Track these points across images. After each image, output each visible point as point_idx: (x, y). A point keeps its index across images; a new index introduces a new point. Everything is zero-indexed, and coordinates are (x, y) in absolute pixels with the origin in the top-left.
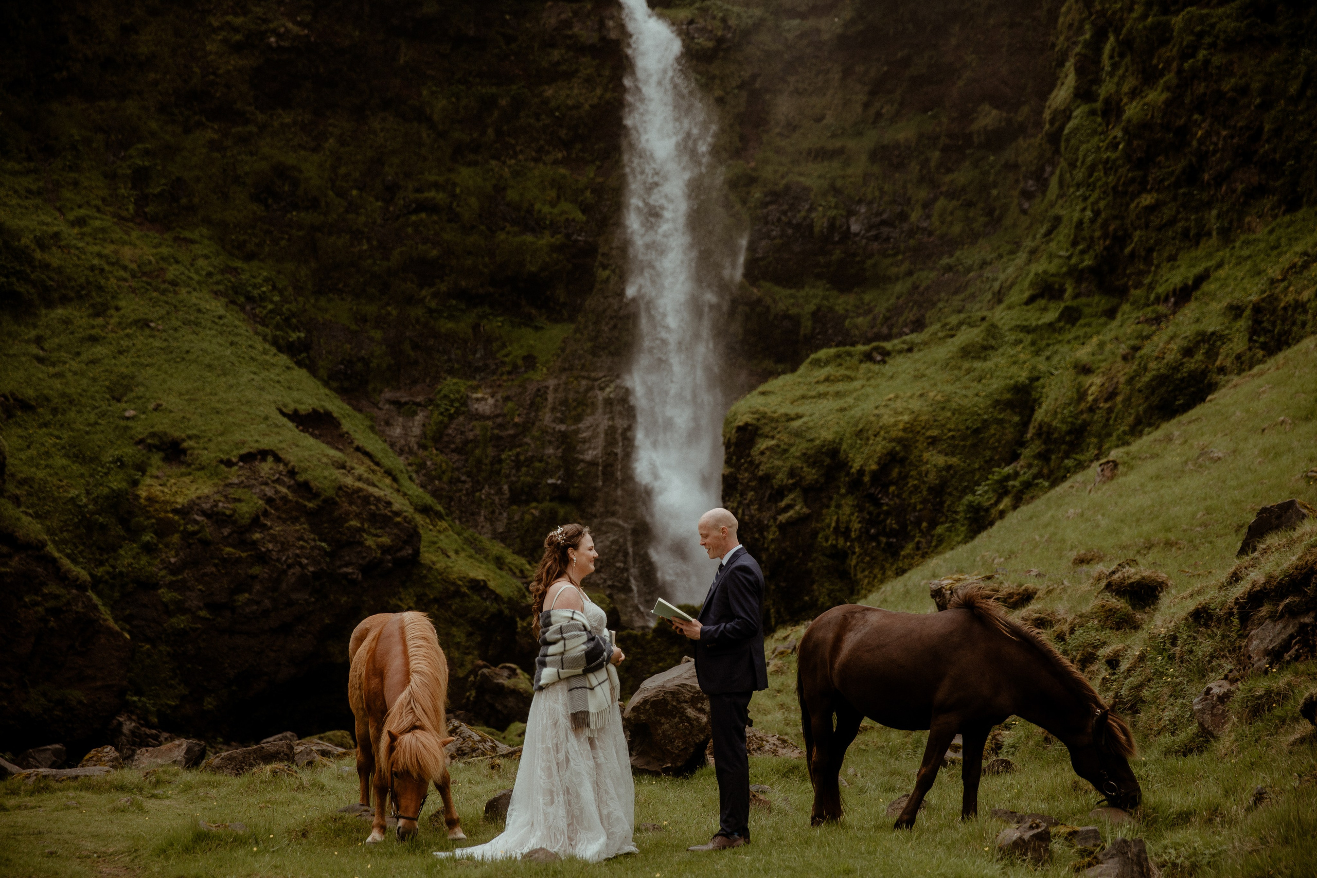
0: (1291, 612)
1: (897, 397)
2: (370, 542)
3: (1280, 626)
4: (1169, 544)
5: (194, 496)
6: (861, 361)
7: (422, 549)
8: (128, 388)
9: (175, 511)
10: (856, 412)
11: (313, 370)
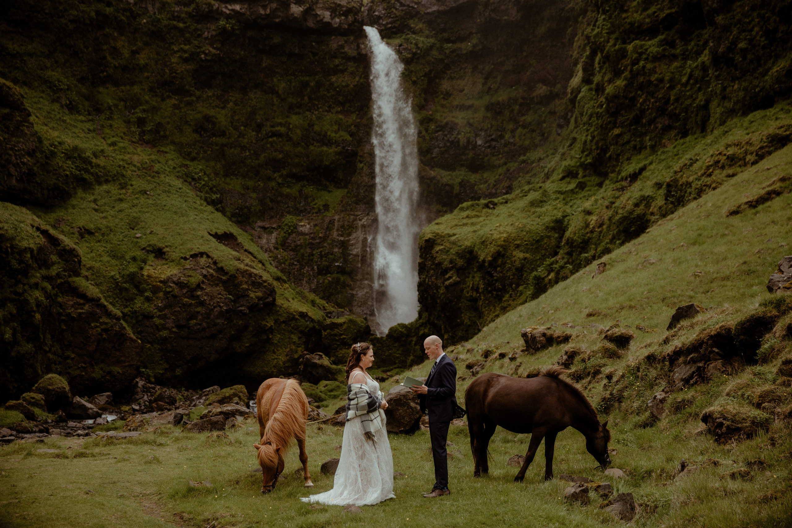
0: (694, 361)
1: (500, 225)
2: (252, 295)
3: (688, 367)
4: (631, 307)
5: (169, 274)
6: (483, 208)
7: (277, 298)
8: (137, 224)
9: (161, 282)
10: (481, 233)
11: (224, 213)
